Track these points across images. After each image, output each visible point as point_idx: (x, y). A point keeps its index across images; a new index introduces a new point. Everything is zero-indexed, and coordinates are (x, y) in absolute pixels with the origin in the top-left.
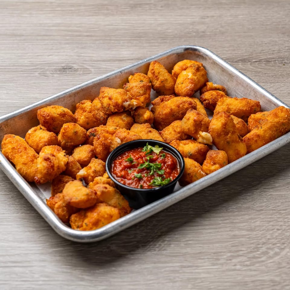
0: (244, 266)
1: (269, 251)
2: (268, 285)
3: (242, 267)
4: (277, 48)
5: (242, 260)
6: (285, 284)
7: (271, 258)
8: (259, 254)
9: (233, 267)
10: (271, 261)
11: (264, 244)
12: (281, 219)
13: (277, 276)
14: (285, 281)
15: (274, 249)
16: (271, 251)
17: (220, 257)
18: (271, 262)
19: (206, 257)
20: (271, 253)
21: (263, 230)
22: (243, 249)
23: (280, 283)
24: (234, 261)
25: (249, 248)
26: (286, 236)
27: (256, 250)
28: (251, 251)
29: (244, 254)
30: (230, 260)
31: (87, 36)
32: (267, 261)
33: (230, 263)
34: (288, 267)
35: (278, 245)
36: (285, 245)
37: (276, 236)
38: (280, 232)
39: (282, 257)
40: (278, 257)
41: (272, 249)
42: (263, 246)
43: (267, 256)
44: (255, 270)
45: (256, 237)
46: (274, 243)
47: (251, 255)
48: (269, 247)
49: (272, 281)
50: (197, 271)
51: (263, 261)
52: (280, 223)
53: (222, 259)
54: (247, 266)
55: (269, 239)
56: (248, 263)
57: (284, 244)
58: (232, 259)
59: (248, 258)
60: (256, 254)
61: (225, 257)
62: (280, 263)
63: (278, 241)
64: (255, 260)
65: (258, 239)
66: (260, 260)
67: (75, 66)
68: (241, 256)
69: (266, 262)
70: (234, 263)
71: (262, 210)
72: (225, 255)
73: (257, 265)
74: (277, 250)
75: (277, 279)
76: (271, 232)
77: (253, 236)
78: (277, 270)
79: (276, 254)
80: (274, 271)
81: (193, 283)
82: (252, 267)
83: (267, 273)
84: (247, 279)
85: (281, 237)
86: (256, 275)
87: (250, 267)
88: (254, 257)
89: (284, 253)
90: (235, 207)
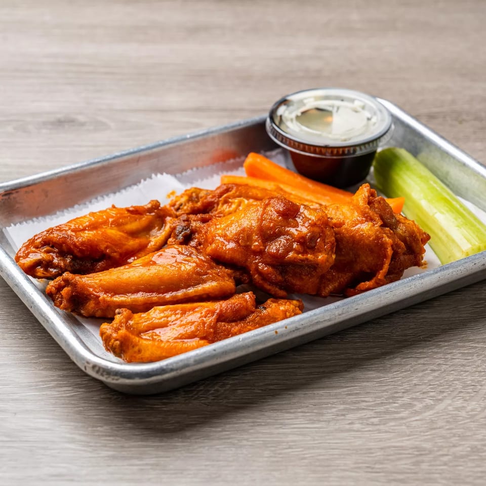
0: (368, 424)
1: (415, 403)
2: (409, 454)
3: (363, 427)
4: (449, 97)
5: (365, 416)
6: (441, 453)
7: (416, 413)
8: (395, 408)
9: (348, 427)
10: (417, 418)
11: (406, 392)
12: (439, 356)
13: (426, 441)
14: (441, 448)
15: (425, 400)
16: (418, 403)
17: (324, 411)
18: (416, 420)
19: (299, 410)
20: (419, 406)
21: (405, 371)
22: (366, 399)
23: (431, 452)
24: (351, 416)
25: (380, 397)
26: (447, 381)
27: (391, 401)
28: (382, 403)
29: (370, 406)
30: (343, 415)
31: (107, 73)
32: (410, 417)
33: (342, 419)
34: (447, 427)
35: (432, 394)
36: (445, 394)
37: (430, 381)
38: (436, 374)
39: (438, 413)
40: (431, 412)
41: (420, 400)
42: (405, 395)
43: (410, 410)
44: (386, 432)
45: (392, 382)
46: (424, 391)
47: (382, 409)
48: (414, 397)
49: (417, 448)
50: (281, 431)
51: (402, 418)
52: (437, 360)
53: (328, 413)
54: (373, 424)
55: (415, 385)
56: (376, 420)
57: (442, 392)
58: (347, 414)
59: (376, 412)
60: (391, 407)
61: (334, 410)
62: (432, 422)
63: (431, 388)
64: (388, 417)
65: (396, 384)
66: (397, 416)
67: (81, 118)
68: (364, 409)
69: (409, 420)
70: (349, 420)
71: (405, 341)
72: (334, 408)
73: (392, 424)
74: (429, 402)
75: (427, 445)
76: (420, 374)
77: (386, 380)
78: (427, 432)
79: (428, 408)
80: (422, 434)
81: (273, 449)
82: (382, 427)
83: (409, 436)
84: (372, 445)
85: (438, 383)
86: (389, 439)
87: (378, 427)
88: (387, 412)
89: (441, 406)
90: (357, 336)
